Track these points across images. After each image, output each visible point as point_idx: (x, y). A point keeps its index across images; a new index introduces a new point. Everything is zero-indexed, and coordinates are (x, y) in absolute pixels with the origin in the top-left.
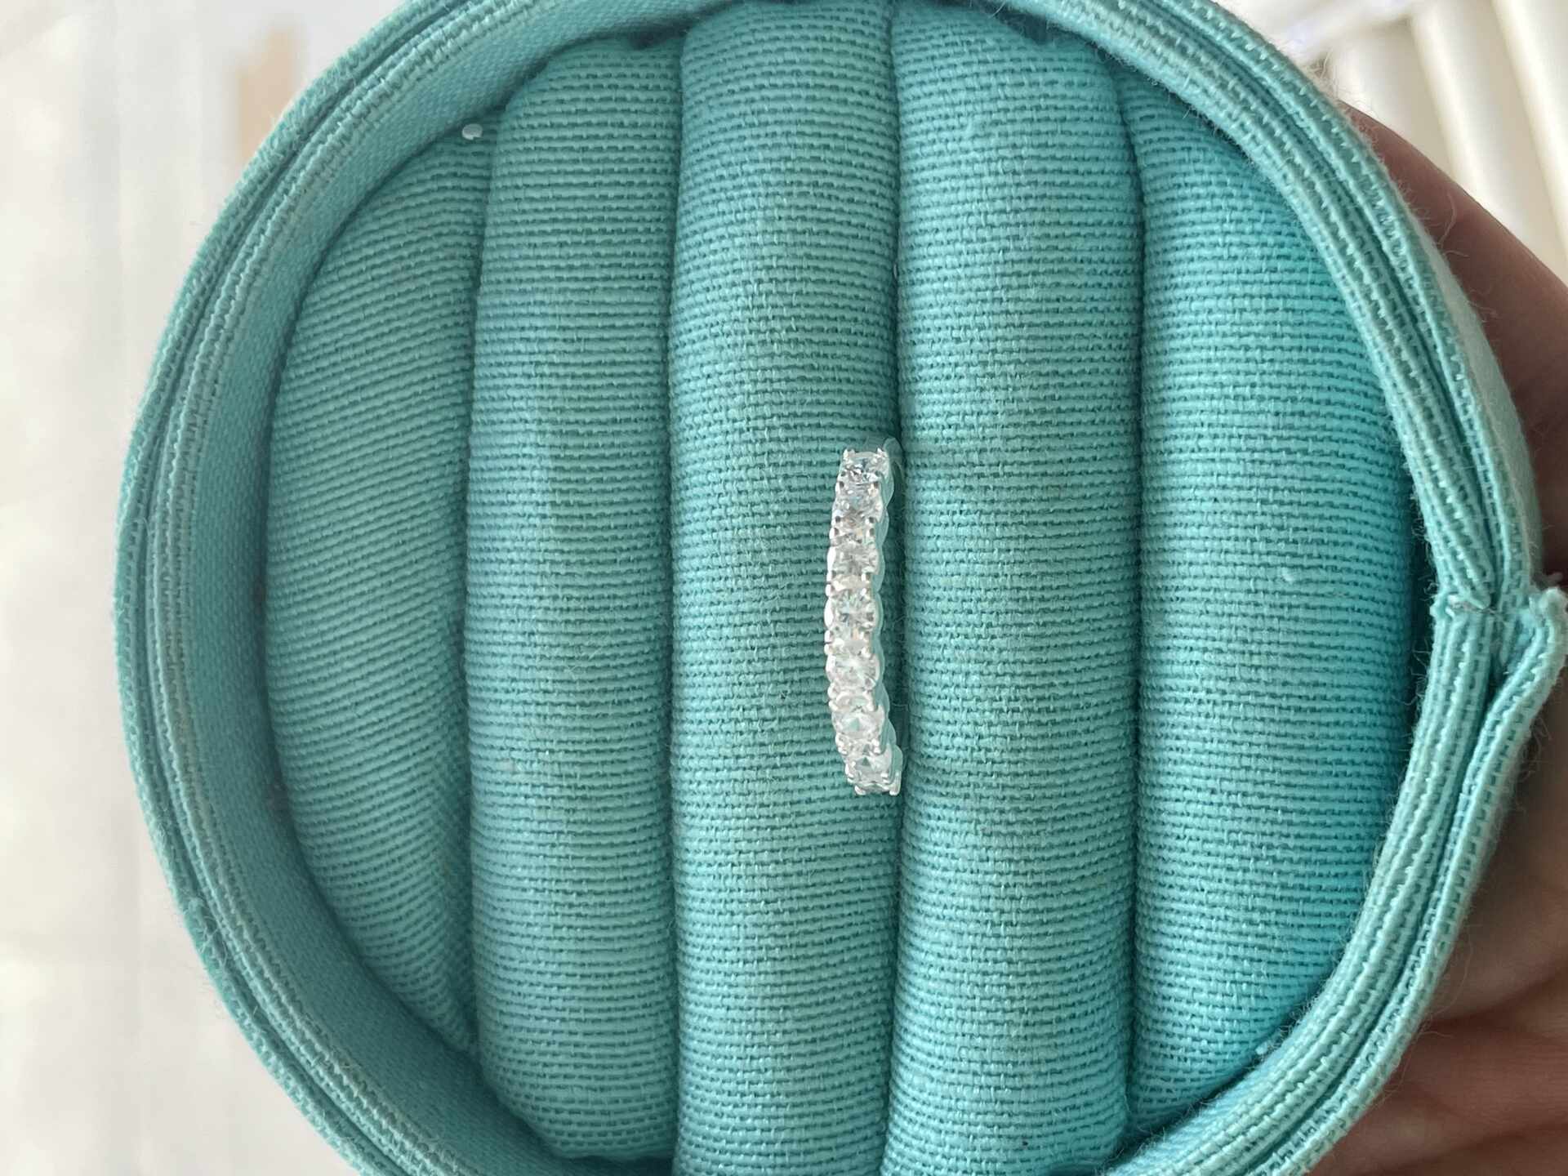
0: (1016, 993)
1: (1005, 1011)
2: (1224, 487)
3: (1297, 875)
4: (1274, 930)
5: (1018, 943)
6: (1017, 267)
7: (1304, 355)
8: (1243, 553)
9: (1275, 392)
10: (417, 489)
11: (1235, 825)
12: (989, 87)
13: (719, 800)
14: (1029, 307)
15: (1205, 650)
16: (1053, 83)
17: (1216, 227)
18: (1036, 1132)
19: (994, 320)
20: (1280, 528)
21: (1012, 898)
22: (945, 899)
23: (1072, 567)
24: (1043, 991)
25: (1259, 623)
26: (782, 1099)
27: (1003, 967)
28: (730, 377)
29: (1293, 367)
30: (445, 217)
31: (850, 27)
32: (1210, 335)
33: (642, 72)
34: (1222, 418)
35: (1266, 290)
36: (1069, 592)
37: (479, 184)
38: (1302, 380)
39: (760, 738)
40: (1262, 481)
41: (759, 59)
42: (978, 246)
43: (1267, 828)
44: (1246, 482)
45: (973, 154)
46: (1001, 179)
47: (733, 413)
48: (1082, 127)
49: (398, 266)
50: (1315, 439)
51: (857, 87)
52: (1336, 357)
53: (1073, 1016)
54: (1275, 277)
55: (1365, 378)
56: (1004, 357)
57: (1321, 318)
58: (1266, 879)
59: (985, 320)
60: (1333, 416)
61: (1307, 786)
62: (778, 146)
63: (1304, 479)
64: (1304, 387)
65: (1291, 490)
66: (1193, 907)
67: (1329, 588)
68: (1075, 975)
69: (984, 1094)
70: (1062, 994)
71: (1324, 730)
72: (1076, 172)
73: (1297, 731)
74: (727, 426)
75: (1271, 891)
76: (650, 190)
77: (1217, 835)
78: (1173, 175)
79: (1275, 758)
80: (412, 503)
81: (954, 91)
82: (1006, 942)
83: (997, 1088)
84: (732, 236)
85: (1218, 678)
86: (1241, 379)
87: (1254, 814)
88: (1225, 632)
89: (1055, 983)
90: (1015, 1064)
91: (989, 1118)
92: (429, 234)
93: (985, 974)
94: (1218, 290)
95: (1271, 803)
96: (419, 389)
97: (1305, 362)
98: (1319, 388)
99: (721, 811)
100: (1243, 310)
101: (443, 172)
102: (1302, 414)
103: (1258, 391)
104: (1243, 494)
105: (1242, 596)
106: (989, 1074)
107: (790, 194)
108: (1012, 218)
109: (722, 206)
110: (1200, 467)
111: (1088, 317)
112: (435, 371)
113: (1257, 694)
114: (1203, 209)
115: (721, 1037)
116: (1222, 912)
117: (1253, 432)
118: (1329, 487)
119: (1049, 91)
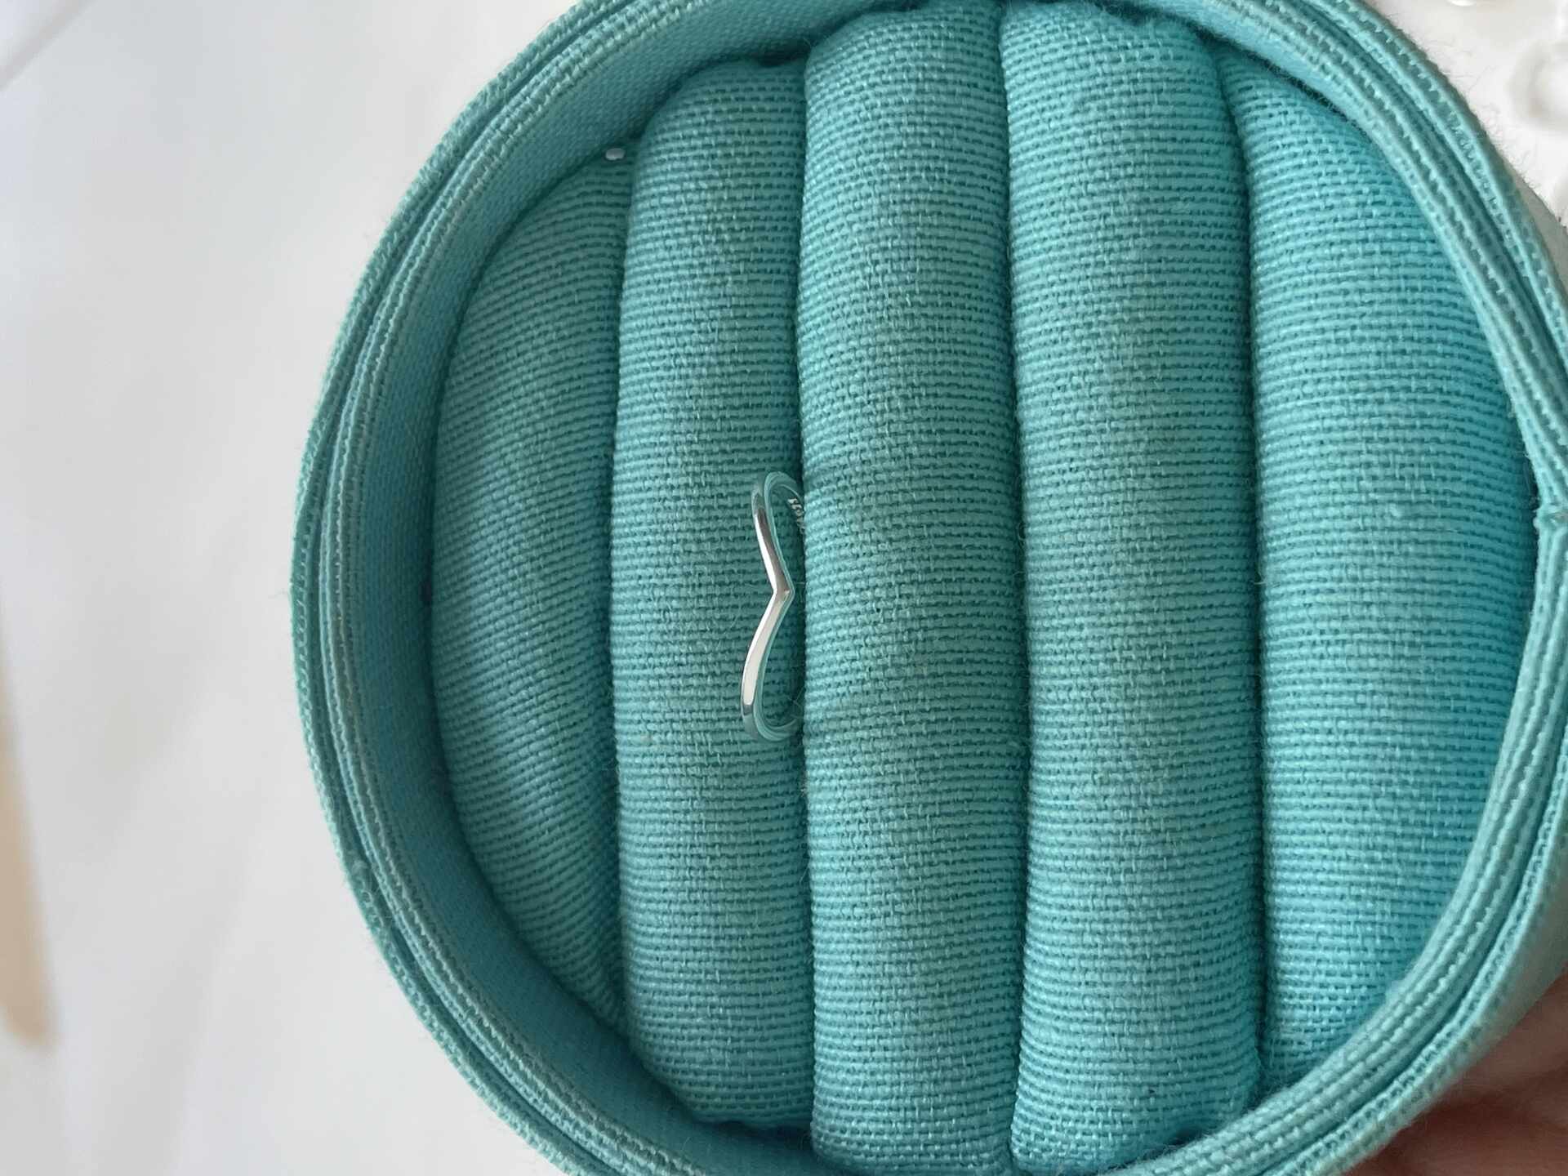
0: (1137, 940)
1: (1126, 958)
2: (1330, 430)
3: (1418, 812)
4: (1396, 868)
5: (1137, 890)
6: (1118, 231)
7: (1403, 295)
8: (1351, 492)
9: (1376, 333)
10: (565, 481)
11: (1354, 764)
12: (1087, 66)
13: (846, 760)
14: (1130, 268)
15: (1317, 592)
16: (1148, 57)
17: (1315, 183)
18: (1163, 1080)
19: (1097, 283)
20: (1386, 465)
21: (1131, 845)
22: (1065, 851)
23: (1182, 517)
24: (1166, 936)
25: (1369, 560)
26: (911, 1053)
27: (1124, 915)
28: (851, 356)
29: (1392, 308)
30: (590, 230)
31: (958, 26)
32: (1310, 284)
33: (768, 86)
34: (1325, 363)
35: (1362, 235)
36: (1180, 543)
37: (622, 200)
38: (1401, 320)
39: (884, 697)
40: (1366, 421)
41: (872, 60)
42: (1079, 215)
43: (1386, 766)
44: (1350, 423)
45: (1073, 129)
46: (1100, 149)
47: (853, 389)
48: (1179, 97)
49: (546, 275)
50: (1418, 377)
51: (964, 79)
52: (1436, 296)
53: (1197, 965)
54: (1370, 222)
55: (1467, 316)
56: (1109, 318)
57: (1419, 260)
58: (1387, 815)
59: (1088, 284)
60: (1433, 353)
61: (1422, 722)
62: (890, 137)
63: (1408, 416)
64: (1404, 326)
65: (1396, 427)
66: (1313, 851)
67: (1439, 523)
68: (1198, 923)
69: (1108, 1042)
70: (1185, 942)
71: (1441, 665)
72: (1174, 140)
73: (1411, 665)
74: (849, 401)
75: (1391, 828)
76: (775, 191)
77: (1336, 775)
78: (1271, 138)
79: (1391, 694)
80: (560, 493)
81: (1055, 73)
82: (1127, 890)
83: (1121, 1035)
84: (850, 224)
85: (1330, 619)
86: (1341, 323)
87: (1371, 751)
88: (1336, 573)
89: (1176, 930)
90: (1138, 1011)
91: (1113, 1067)
92: (575, 245)
93: (1106, 921)
94: (1315, 240)
95: (1389, 739)
96: (566, 387)
97: (1404, 301)
98: (1420, 327)
99: (848, 771)
100: (1341, 256)
101: (589, 189)
102: (1403, 352)
103: (1358, 333)
104: (1347, 434)
105: (1351, 535)
106: (1113, 1022)
107: (903, 179)
108: (1112, 186)
109: (841, 198)
110: (1306, 414)
111: (1192, 277)
112: (582, 371)
113: (1370, 631)
114: (1300, 166)
115: (850, 994)
116: (1341, 852)
117: (1356, 373)
118: (1434, 422)
119: (1146, 65)
